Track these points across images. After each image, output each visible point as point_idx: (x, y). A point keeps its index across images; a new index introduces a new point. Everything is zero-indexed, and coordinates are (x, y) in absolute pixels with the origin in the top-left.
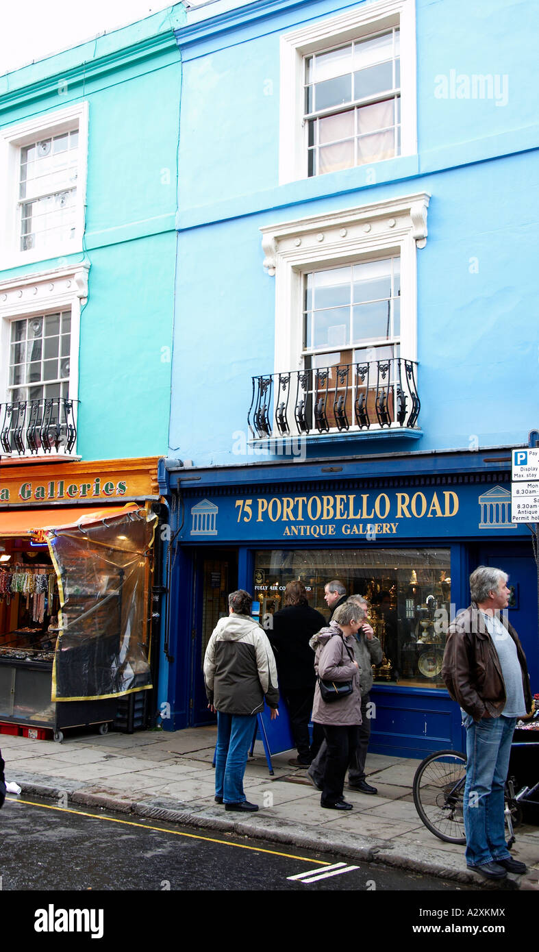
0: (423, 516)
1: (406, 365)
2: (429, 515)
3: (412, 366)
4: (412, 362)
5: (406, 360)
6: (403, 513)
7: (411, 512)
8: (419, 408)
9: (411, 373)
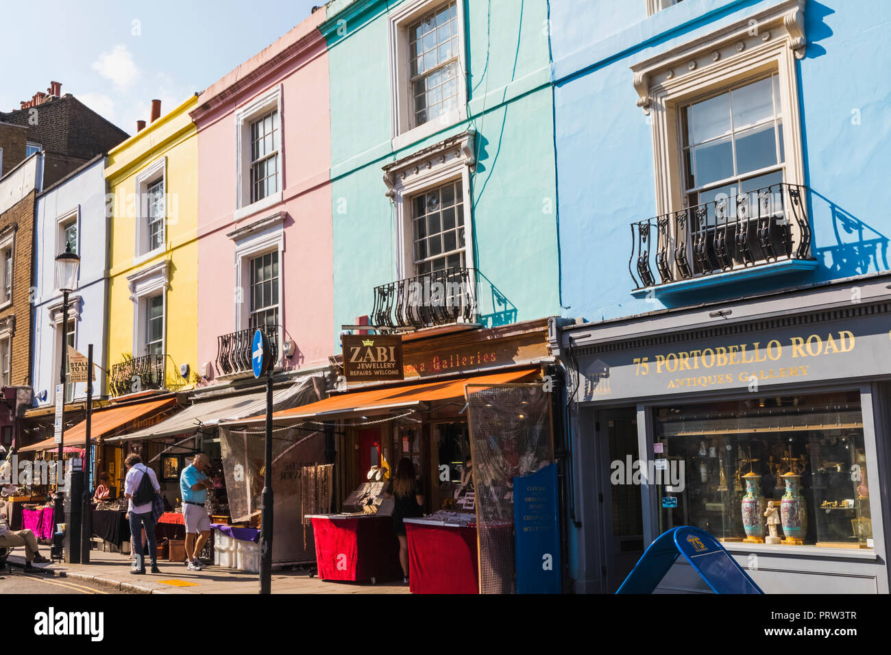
0: (821, 353)
1: (790, 190)
2: (826, 353)
3: (798, 191)
4: (798, 186)
5: (789, 185)
6: (798, 353)
7: (806, 352)
8: (810, 236)
9: (797, 198)
